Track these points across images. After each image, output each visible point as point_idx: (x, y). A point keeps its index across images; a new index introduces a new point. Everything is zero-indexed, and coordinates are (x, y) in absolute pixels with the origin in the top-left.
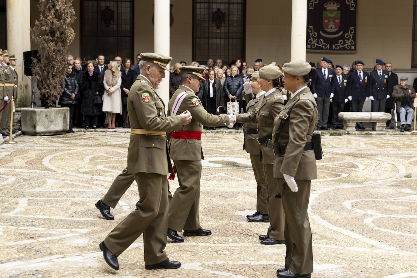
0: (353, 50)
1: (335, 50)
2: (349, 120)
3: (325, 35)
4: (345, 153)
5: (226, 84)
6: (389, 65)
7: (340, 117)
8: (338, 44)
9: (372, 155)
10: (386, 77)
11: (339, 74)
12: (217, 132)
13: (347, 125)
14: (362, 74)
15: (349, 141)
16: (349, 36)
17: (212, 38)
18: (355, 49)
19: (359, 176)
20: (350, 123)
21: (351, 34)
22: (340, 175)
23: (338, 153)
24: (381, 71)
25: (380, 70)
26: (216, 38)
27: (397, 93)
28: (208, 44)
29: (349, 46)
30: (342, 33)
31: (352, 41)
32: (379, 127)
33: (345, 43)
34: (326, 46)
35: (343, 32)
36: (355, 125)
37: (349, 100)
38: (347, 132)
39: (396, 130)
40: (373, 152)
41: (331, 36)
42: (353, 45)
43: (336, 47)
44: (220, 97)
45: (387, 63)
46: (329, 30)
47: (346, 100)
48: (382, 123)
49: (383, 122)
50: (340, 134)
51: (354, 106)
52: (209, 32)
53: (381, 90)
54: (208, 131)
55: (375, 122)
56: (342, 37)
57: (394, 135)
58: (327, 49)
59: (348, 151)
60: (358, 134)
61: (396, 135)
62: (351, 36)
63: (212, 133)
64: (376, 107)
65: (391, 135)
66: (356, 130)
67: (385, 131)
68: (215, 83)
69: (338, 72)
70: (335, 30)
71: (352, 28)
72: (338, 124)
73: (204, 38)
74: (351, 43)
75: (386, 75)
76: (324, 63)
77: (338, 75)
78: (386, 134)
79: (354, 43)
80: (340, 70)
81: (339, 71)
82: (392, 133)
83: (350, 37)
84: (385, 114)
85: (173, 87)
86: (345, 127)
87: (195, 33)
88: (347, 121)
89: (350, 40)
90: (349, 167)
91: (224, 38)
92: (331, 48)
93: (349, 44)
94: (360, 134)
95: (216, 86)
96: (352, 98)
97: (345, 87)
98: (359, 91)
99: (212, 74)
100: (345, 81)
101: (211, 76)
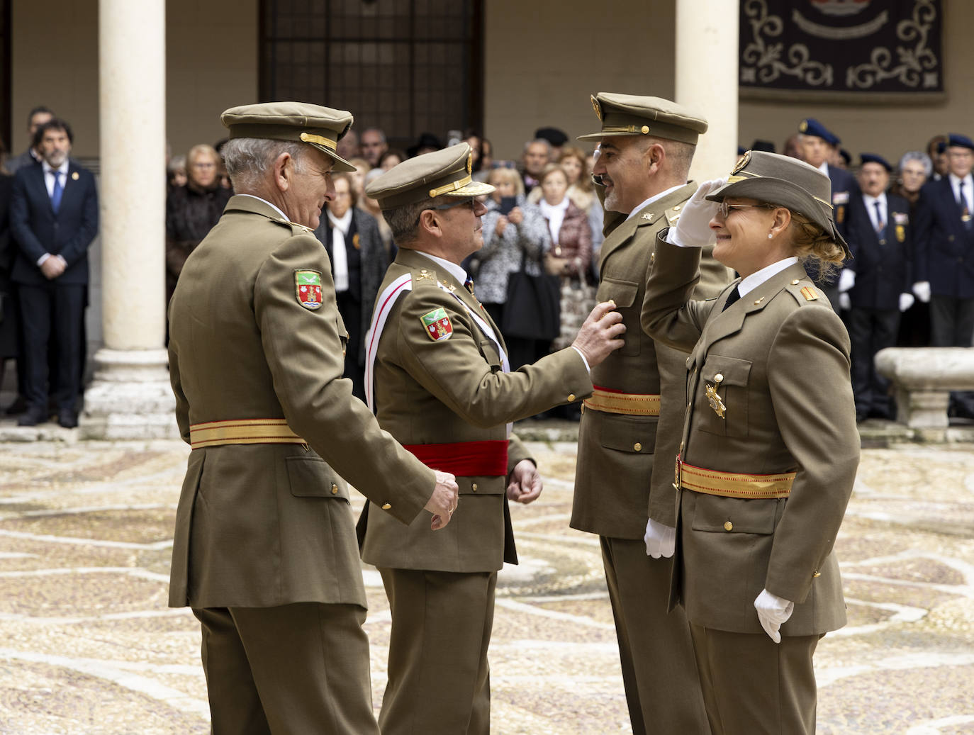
0: (931, 89)
1: (855, 88)
2: (920, 384)
3: (813, 29)
4: (905, 520)
7: (882, 372)
8: (867, 67)
11: (875, 189)
13: (912, 405)
14: (969, 192)
15: (923, 472)
16: (913, 34)
17: (344, 40)
18: (939, 88)
19: (967, 617)
20: (926, 395)
21: (922, 22)
22: (889, 614)
23: (879, 522)
26: (361, 40)
28: (327, 63)
29: (916, 77)
30: (883, 18)
31: (928, 52)
33: (896, 62)
34: (817, 73)
35: (889, 16)
37: (917, 299)
38: (910, 434)
41: (841, 33)
42: (930, 71)
43: (862, 77)
46: (830, 8)
47: (906, 301)
51: (940, 323)
52: (328, 15)
56: (886, 37)
58: (823, 87)
59: (921, 513)
60: (958, 441)
62: (924, 30)
66: (952, 425)
68: (353, 228)
69: (872, 183)
70: (855, 9)
72: (875, 401)
73: (310, 40)
74: (922, 59)
76: (812, 143)
77: (874, 195)
79: (934, 62)
80: (877, 173)
81: (874, 177)
83: (918, 38)
86: (902, 411)
87: (269, 20)
88: (910, 387)
89: (920, 50)
90: (924, 581)
91: (394, 41)
92: (839, 84)
93: (916, 66)
94: (967, 441)
95: (359, 241)
96: (932, 289)
97: (902, 246)
98: (960, 260)
99: (342, 193)
100: (900, 218)
101: (336, 203)
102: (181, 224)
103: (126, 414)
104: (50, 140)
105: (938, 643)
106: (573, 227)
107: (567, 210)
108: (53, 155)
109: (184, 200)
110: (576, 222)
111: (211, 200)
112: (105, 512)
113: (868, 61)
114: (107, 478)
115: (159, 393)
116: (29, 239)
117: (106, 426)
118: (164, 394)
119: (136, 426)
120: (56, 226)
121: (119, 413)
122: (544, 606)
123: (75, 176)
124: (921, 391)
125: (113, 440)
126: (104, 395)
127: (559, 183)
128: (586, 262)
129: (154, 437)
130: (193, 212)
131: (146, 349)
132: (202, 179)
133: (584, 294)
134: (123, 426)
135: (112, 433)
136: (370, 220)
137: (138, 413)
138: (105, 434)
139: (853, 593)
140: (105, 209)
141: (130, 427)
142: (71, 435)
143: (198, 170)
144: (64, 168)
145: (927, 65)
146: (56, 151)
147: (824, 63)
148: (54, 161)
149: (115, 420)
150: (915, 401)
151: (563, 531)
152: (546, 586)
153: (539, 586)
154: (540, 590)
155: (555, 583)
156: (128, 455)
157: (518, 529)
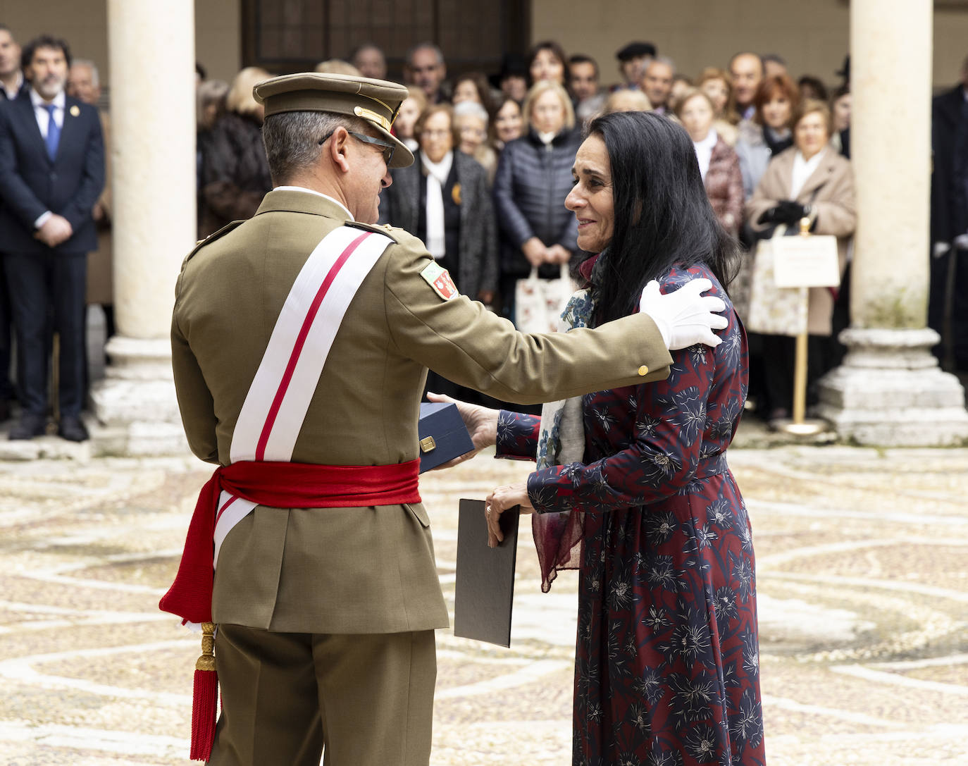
44: (483, 258)
68: (453, 176)
95: (461, 194)
99: (440, 131)
101: (432, 144)
103: (153, 422)
104: (42, 61)
106: (721, 171)
107: (714, 149)
108: (46, 81)
110: (725, 164)
116: (22, 192)
117: (127, 438)
119: (167, 438)
120: (54, 177)
121: (144, 421)
123: (75, 111)
125: (139, 457)
126: (123, 398)
127: (702, 111)
128: (739, 218)
134: (150, 439)
135: (135, 447)
138: (126, 448)
140: (118, 153)
141: (158, 439)
142: (81, 451)
144: (60, 101)
146: (50, 77)
148: (47, 89)
149: (138, 430)
151: (833, 571)
152: (881, 646)
153: (874, 647)
154: (880, 653)
155: (891, 642)
156: (170, 476)
157: (772, 569)
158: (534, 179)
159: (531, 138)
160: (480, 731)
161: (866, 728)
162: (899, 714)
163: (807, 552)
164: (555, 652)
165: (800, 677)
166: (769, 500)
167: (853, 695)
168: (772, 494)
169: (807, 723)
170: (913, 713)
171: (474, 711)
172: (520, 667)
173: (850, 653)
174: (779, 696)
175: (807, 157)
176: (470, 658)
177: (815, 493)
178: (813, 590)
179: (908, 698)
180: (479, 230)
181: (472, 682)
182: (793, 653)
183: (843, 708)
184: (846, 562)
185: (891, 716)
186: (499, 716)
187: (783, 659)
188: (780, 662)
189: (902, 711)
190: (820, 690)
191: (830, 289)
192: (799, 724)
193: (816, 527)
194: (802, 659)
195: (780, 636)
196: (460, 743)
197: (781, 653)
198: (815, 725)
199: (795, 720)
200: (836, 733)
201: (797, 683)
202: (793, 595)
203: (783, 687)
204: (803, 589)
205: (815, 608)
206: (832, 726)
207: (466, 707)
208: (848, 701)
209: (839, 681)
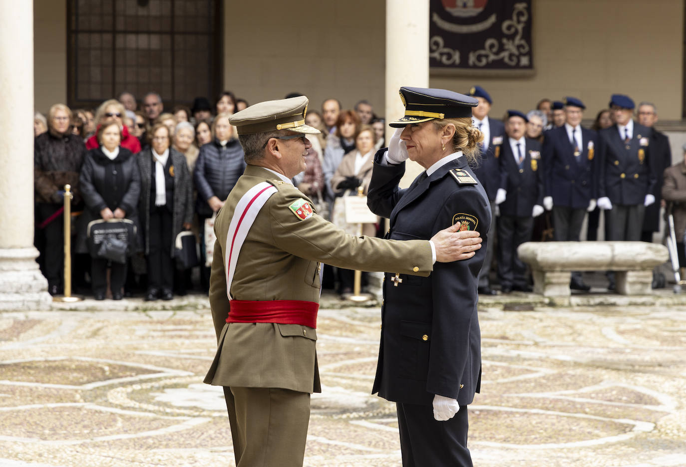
0: (525, 67)
1: (475, 67)
2: (552, 267)
3: (446, 26)
4: (584, 359)
5: (201, 167)
6: (647, 109)
7: (522, 259)
8: (483, 52)
9: (660, 365)
10: (644, 141)
11: (517, 134)
12: (180, 308)
13: (546, 281)
14: (579, 136)
15: (571, 327)
16: (513, 30)
17: (126, 32)
18: (530, 66)
19: (683, 427)
20: (556, 274)
21: (519, 22)
24: (630, 126)
25: (624, 123)
26: (137, 32)
27: (676, 188)
28: (114, 49)
29: (515, 59)
30: (493, 19)
31: (523, 42)
32: (633, 283)
33: (502, 48)
34: (449, 56)
35: (497, 18)
36: (568, 280)
38: (547, 301)
39: (675, 292)
40: (659, 357)
41: (465, 29)
42: (524, 55)
43: (479, 58)
44: (186, 205)
45: (642, 104)
46: (457, 12)
47: (538, 210)
48: (642, 273)
49: (643, 269)
50: (530, 307)
52: (114, 15)
53: (629, 180)
54: (150, 304)
55: (623, 269)
56: (495, 32)
57: (676, 307)
58: (453, 65)
59: (589, 355)
60: (578, 305)
61: (681, 307)
62: (520, 27)
63: (164, 309)
64: (618, 228)
65: (668, 305)
66: (573, 294)
67: (649, 295)
68: (170, 162)
69: (516, 131)
70: (473, 12)
71: (521, 6)
72: (515, 279)
73: (101, 32)
74: (519, 47)
75: (643, 136)
77: (516, 138)
78: (653, 304)
79: (527, 49)
80: (519, 123)
81: (517, 126)
82: (670, 301)
83: (516, 32)
84: (650, 248)
85: (46, 176)
86: (538, 285)
87: (74, 18)
88: (545, 269)
89: (518, 40)
90: (630, 402)
91: (160, 33)
92: (464, 63)
93: (515, 51)
94: (584, 305)
95: (174, 171)
96: (554, 201)
97: (537, 173)
98: (573, 182)
99: (163, 138)
100: (535, 155)
101: (159, 144)
102: (45, 159)
103: (9, 293)
105: (679, 447)
109: (47, 143)
111: (67, 142)
112: (31, 362)
113: (483, 48)
114: (15, 339)
115: (32, 278)
118: (35, 279)
119: (16, 302)
122: (391, 425)
124: (552, 271)
129: (29, 309)
130: (54, 151)
131: (22, 248)
132: (60, 127)
133: (322, 207)
134: (7, 302)
136: (181, 157)
137: (17, 292)
139: (593, 412)
141: (12, 302)
143: (57, 121)
145: (522, 51)
147: (454, 49)
150: (548, 278)
151: (361, 372)
152: (379, 410)
153: (375, 411)
154: (378, 414)
155: (384, 408)
156: (16, 322)
157: (329, 371)
158: (215, 164)
159: (216, 143)
160: (155, 454)
161: (360, 452)
162: (379, 445)
163: (349, 362)
164: (205, 413)
165: (332, 426)
166: (336, 336)
167: (357, 435)
168: (338, 332)
169: (330, 449)
170: (387, 444)
171: (154, 443)
172: (184, 421)
173: (362, 414)
174: (318, 436)
175: (363, 155)
176: (158, 416)
177: (361, 332)
178: (349, 382)
179: (386, 437)
180: (184, 190)
181: (157, 428)
182: (331, 414)
183: (351, 442)
184: (369, 368)
185: (375, 446)
186: (167, 446)
187: (326, 417)
188: (324, 419)
189: (381, 444)
190: (341, 432)
191: (375, 224)
192: (326, 450)
193: (357, 349)
194: (335, 417)
195: (327, 405)
196: (143, 460)
197: (325, 414)
198: (334, 451)
199: (323, 448)
200: (344, 454)
201: (329, 429)
202: (338, 384)
203: (322, 431)
204: (344, 381)
205: (348, 391)
206: (343, 451)
207: (150, 441)
208: (353, 438)
209: (352, 428)
